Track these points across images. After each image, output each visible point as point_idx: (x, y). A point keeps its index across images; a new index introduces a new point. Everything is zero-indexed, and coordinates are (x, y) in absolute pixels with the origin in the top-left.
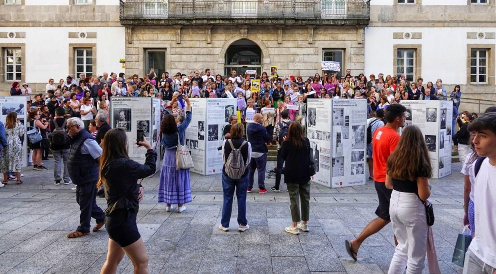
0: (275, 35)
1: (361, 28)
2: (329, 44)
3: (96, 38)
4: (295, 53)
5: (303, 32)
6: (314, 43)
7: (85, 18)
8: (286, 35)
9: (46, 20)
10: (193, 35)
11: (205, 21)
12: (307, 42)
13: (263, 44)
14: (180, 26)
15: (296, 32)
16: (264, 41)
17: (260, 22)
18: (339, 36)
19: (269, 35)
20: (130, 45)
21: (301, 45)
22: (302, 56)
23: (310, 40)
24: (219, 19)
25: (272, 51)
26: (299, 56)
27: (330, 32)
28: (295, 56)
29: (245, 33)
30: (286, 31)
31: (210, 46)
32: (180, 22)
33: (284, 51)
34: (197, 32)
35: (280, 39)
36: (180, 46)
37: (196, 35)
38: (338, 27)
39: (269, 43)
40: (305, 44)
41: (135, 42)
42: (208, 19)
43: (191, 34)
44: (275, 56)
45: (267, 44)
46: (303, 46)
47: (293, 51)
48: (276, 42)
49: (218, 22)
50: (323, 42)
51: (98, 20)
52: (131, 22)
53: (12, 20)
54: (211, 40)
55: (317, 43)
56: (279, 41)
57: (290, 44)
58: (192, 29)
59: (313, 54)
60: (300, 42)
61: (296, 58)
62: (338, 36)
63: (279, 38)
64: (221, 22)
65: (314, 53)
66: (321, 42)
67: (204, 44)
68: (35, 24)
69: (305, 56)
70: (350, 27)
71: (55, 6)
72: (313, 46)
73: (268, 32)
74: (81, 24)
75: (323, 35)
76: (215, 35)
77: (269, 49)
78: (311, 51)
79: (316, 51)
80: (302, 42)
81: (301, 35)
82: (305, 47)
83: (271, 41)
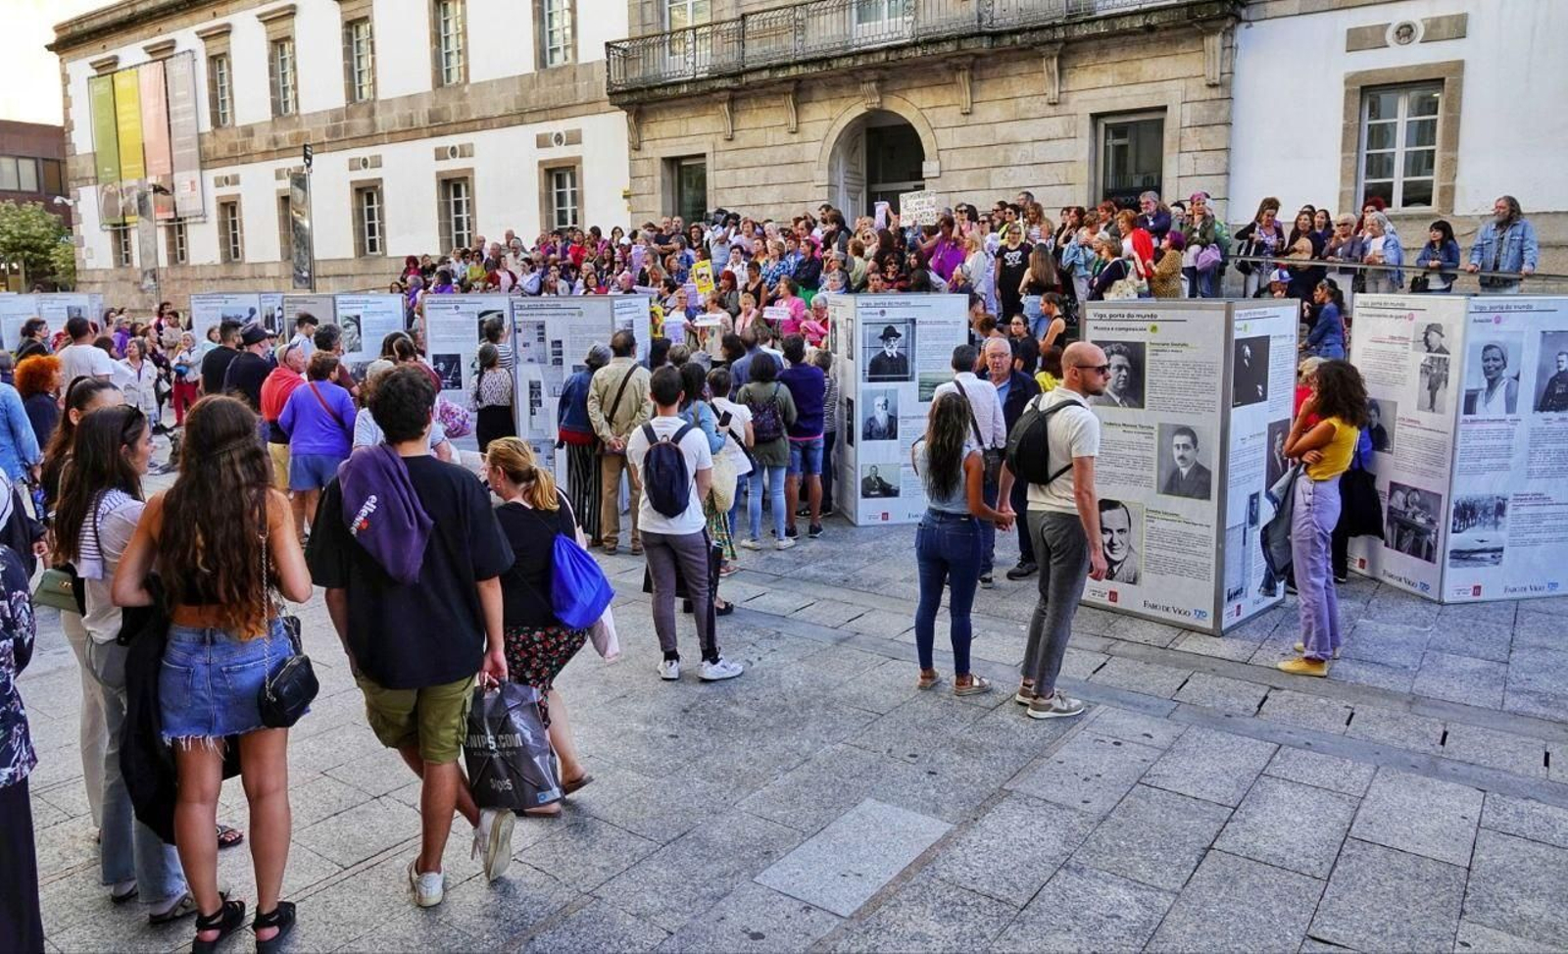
0: (953, 87)
1: (1213, 32)
2: (1110, 98)
3: (580, 142)
4: (1008, 139)
6: (1066, 102)
7: (560, 98)
8: (986, 86)
9: (501, 112)
10: (760, 111)
11: (766, 74)
12: (1044, 99)
13: (924, 119)
14: (726, 95)
15: (1012, 72)
16: (927, 111)
17: (892, 56)
18: (1144, 69)
19: (939, 90)
20: (637, 155)
21: (1028, 111)
22: (1028, 147)
23: (1053, 92)
24: (796, 64)
25: (947, 139)
26: (1021, 146)
27: (1115, 56)
28: (1009, 147)
29: (873, 94)
30: (986, 73)
31: (795, 138)
32: (719, 84)
33: (977, 135)
34: (768, 102)
36: (733, 145)
37: (767, 111)
38: (1138, 38)
39: (939, 114)
40: (1040, 106)
41: (645, 145)
42: (771, 68)
43: (755, 111)
44: (954, 152)
45: (935, 117)
46: (1032, 115)
47: (1003, 131)
48: (955, 111)
49: (793, 71)
50: (1093, 95)
51: (582, 100)
52: (626, 98)
53: (452, 120)
54: (797, 123)
55: (1074, 98)
56: (963, 104)
57: (994, 112)
58: (757, 98)
59: (1061, 135)
60: (1022, 100)
61: (1011, 154)
62: (1140, 69)
63: (964, 97)
64: (801, 70)
65: (1066, 132)
66: (1086, 95)
67: (782, 136)
68: (485, 123)
69: (1036, 145)
70: (1179, 32)
71: (513, 77)
72: (1062, 109)
73: (937, 81)
74: (554, 114)
75: (1094, 71)
76: (807, 107)
77: (939, 132)
78: (1056, 126)
79: (1072, 124)
80: (1029, 102)
81: (1025, 80)
82: (1037, 115)
83: (943, 109)
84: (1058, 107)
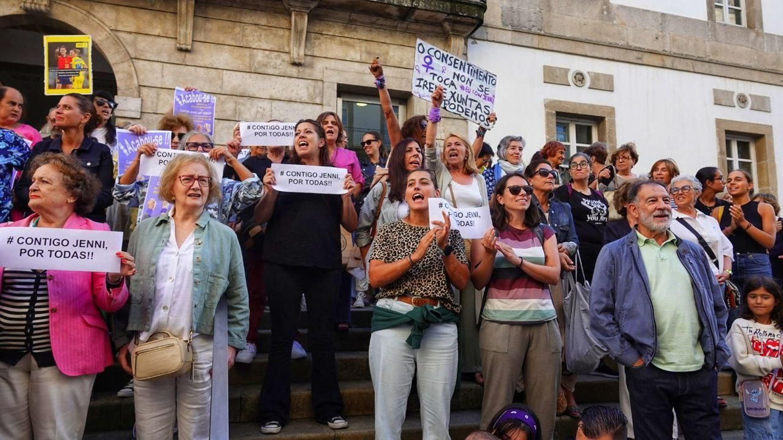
0: (168, 16)
1: (458, 34)
2: (358, 73)
4: (240, 91)
5: (274, 22)
6: (311, 66)
8: (212, 25)
12: (286, 57)
13: (118, 42)
15: (247, 19)
16: (120, 35)
18: (391, 53)
19: (146, 16)
21: (265, 65)
22: (265, 103)
23: (298, 52)
25: (151, 74)
26: (256, 101)
27: (362, 34)
28: (241, 100)
30: (212, 12)
35: (186, 32)
38: (389, 23)
39: (143, 43)
40: (280, 63)
44: (164, 92)
45: (134, 44)
46: (271, 71)
47: (234, 81)
48: (169, 44)
50: (340, 65)
55: (320, 65)
56: (181, 39)
57: (223, 57)
59: (305, 98)
60: (260, 53)
62: (387, 53)
63: (182, 31)
65: (310, 96)
66: (332, 64)
69: (275, 103)
70: (425, 28)
72: (307, 72)
73: (141, 4)
75: (342, 43)
77: (140, 64)
78: (300, 88)
79: (317, 91)
80: (267, 56)
81: (264, 33)
82: (277, 72)
83: (149, 39)
84: (301, 69)
